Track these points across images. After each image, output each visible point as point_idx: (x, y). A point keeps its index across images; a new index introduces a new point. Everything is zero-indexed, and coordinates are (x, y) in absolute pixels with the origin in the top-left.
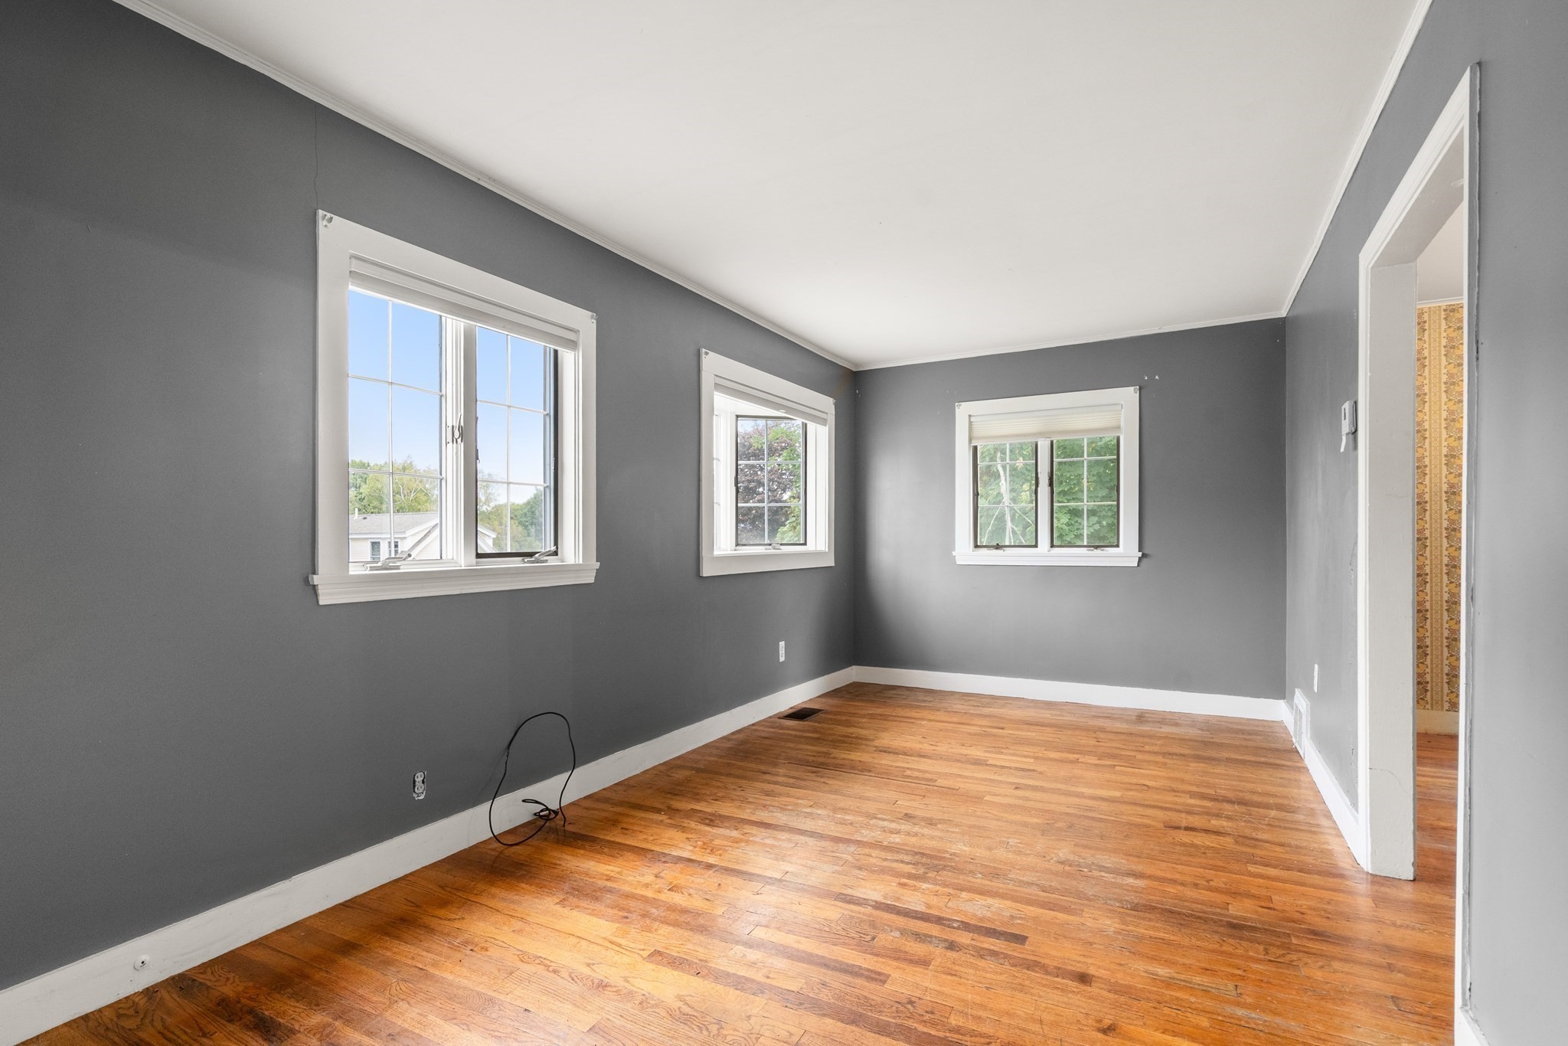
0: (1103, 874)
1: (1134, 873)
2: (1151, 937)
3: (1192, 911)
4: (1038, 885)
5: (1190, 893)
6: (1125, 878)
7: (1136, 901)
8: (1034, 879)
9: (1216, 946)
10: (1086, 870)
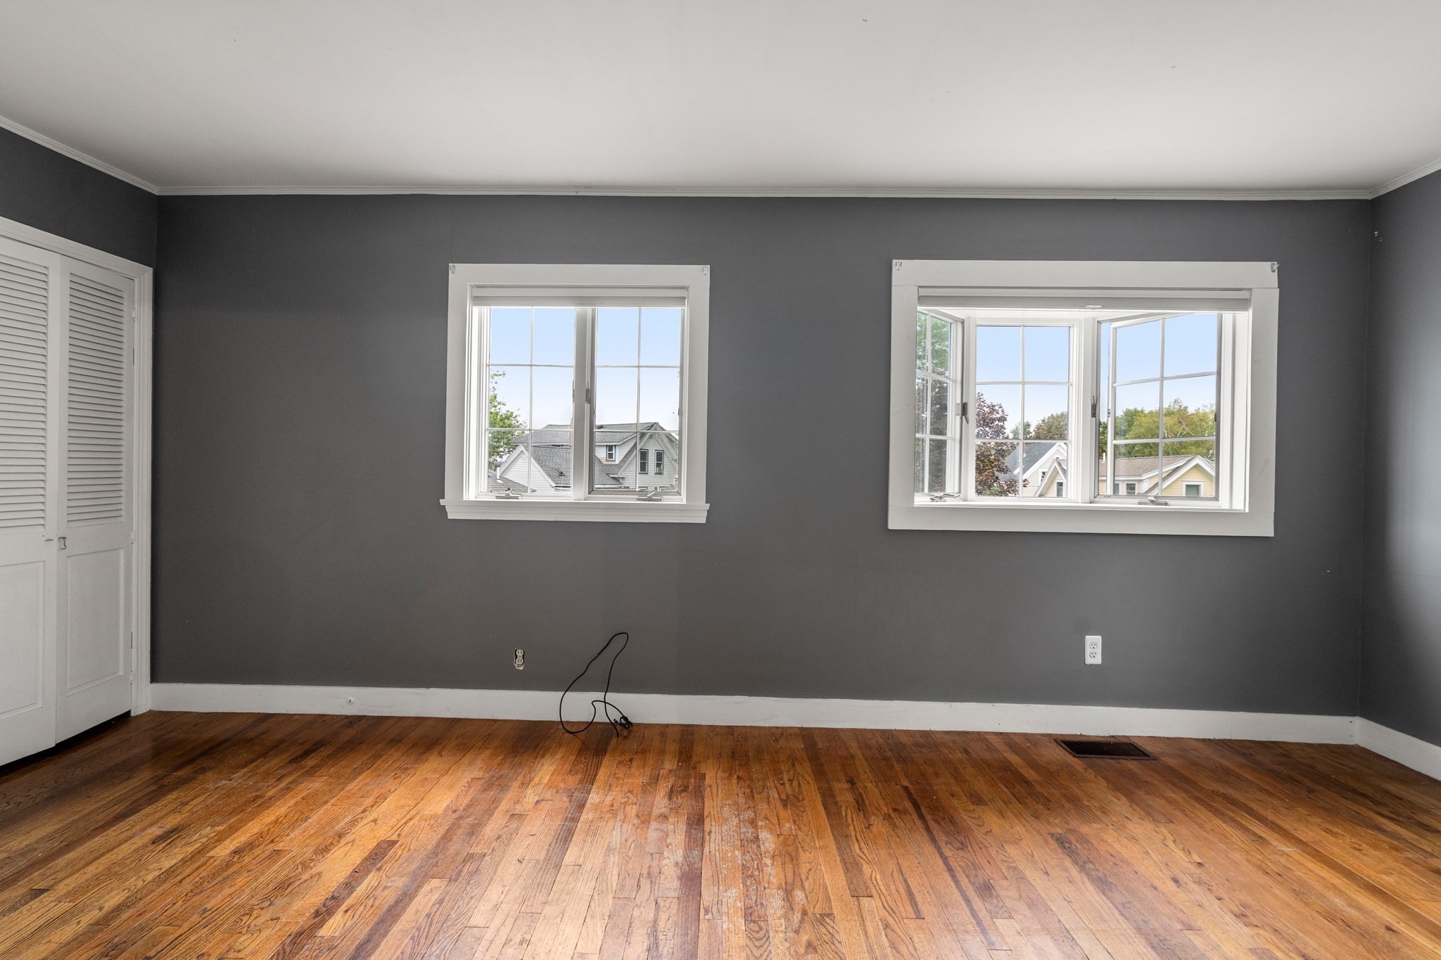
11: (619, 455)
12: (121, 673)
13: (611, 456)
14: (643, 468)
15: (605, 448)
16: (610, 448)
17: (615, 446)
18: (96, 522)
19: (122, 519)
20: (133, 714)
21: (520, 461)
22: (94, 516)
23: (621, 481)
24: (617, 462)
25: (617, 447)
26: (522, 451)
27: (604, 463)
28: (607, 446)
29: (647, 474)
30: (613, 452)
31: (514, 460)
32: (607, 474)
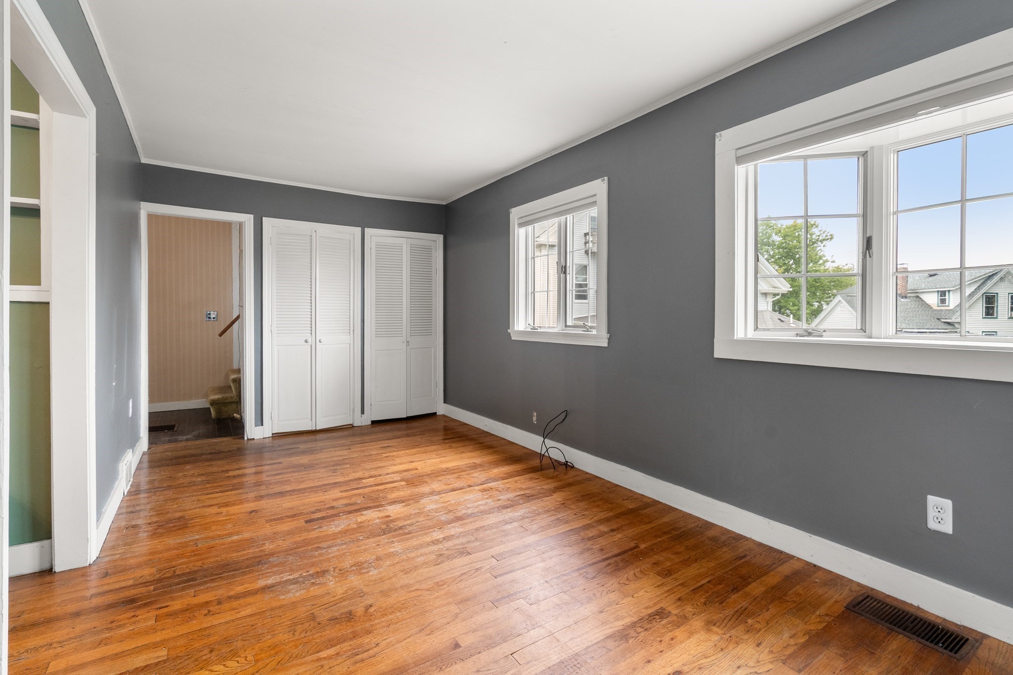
0: (291, 577)
1: (270, 589)
2: (245, 550)
3: (221, 577)
4: (324, 549)
5: (222, 592)
6: (274, 581)
7: (260, 567)
8: (330, 551)
9: (205, 562)
10: (305, 574)
11: (953, 300)
12: (433, 396)
13: (943, 301)
14: (990, 312)
15: (936, 294)
16: (943, 293)
17: (949, 291)
18: (416, 337)
19: (432, 336)
20: (437, 414)
21: (838, 309)
22: (416, 334)
23: (957, 326)
24: (951, 307)
25: (951, 293)
26: (840, 301)
27: (935, 307)
28: (938, 291)
29: (997, 318)
30: (947, 297)
31: (833, 308)
32: (938, 319)
